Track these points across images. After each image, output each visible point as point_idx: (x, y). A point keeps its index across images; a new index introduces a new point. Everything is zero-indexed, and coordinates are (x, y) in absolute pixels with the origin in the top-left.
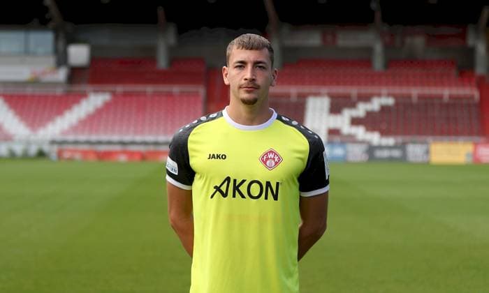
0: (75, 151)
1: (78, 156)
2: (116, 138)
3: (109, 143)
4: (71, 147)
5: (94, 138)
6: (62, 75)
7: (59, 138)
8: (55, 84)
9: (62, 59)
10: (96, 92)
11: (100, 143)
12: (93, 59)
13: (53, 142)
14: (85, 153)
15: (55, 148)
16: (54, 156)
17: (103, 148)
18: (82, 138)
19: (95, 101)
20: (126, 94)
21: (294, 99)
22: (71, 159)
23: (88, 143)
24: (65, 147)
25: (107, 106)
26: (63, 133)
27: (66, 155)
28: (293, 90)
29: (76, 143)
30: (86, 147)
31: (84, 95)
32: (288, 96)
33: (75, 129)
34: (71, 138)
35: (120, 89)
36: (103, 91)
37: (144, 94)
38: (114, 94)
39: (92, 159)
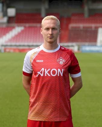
0: (11, 49)
1: (12, 51)
2: (26, 44)
3: (24, 46)
4: (9, 47)
5: (18, 44)
6: (5, 20)
7: (5, 44)
8: (2, 23)
9: (5, 14)
10: (18, 26)
11: (20, 46)
12: (17, 14)
13: (2, 46)
14: (15, 50)
15: (3, 48)
16: (3, 51)
17: (21, 48)
18: (13, 44)
19: (18, 29)
20: (29, 27)
21: (93, 29)
22: (9, 52)
23: (16, 46)
24: (7, 47)
25: (22, 32)
26: (6, 42)
27: (7, 50)
28: (93, 25)
29: (11, 46)
30: (15, 47)
31: (14, 27)
32: (91, 27)
33: (10, 40)
34: (9, 44)
35: (27, 25)
36: (21, 26)
37: (36, 27)
38: (25, 27)
39: (17, 52)
